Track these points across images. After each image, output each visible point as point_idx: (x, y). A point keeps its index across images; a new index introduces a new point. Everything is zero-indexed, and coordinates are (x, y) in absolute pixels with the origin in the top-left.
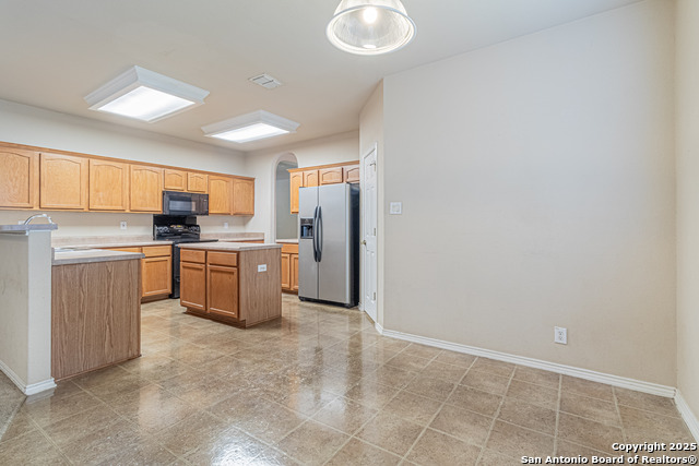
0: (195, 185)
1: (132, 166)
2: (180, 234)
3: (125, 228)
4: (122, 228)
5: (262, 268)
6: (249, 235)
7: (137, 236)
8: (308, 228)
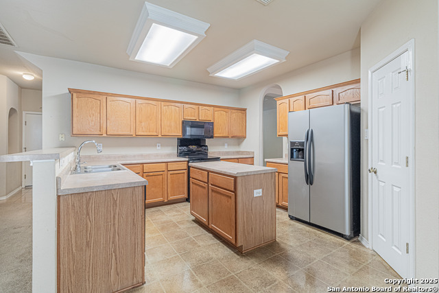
0: (204, 115)
1: (162, 103)
2: (194, 152)
3: (160, 148)
4: (158, 148)
5: (258, 193)
6: (242, 153)
7: (167, 154)
8: (298, 151)
